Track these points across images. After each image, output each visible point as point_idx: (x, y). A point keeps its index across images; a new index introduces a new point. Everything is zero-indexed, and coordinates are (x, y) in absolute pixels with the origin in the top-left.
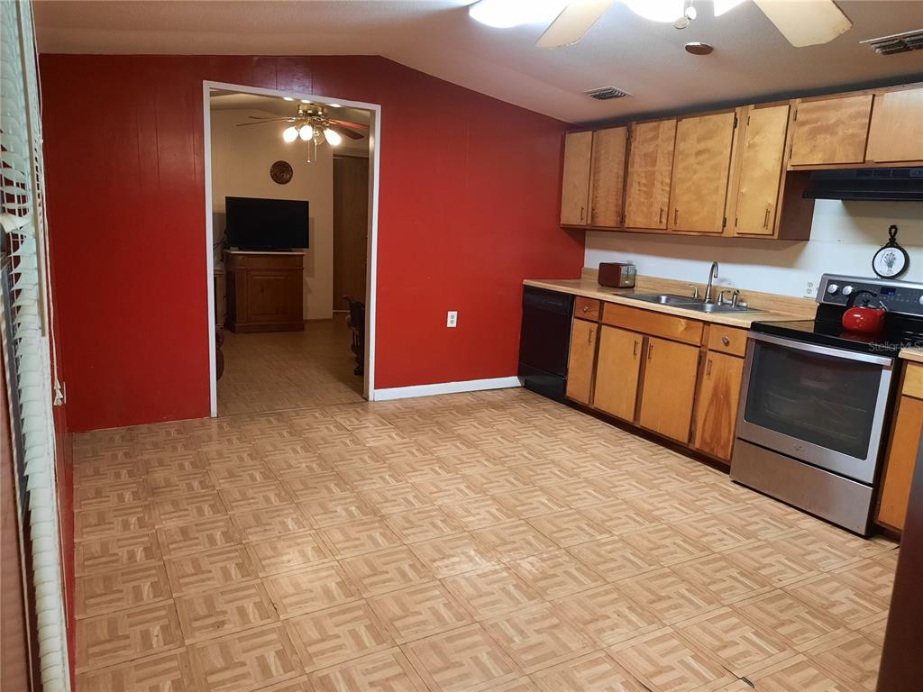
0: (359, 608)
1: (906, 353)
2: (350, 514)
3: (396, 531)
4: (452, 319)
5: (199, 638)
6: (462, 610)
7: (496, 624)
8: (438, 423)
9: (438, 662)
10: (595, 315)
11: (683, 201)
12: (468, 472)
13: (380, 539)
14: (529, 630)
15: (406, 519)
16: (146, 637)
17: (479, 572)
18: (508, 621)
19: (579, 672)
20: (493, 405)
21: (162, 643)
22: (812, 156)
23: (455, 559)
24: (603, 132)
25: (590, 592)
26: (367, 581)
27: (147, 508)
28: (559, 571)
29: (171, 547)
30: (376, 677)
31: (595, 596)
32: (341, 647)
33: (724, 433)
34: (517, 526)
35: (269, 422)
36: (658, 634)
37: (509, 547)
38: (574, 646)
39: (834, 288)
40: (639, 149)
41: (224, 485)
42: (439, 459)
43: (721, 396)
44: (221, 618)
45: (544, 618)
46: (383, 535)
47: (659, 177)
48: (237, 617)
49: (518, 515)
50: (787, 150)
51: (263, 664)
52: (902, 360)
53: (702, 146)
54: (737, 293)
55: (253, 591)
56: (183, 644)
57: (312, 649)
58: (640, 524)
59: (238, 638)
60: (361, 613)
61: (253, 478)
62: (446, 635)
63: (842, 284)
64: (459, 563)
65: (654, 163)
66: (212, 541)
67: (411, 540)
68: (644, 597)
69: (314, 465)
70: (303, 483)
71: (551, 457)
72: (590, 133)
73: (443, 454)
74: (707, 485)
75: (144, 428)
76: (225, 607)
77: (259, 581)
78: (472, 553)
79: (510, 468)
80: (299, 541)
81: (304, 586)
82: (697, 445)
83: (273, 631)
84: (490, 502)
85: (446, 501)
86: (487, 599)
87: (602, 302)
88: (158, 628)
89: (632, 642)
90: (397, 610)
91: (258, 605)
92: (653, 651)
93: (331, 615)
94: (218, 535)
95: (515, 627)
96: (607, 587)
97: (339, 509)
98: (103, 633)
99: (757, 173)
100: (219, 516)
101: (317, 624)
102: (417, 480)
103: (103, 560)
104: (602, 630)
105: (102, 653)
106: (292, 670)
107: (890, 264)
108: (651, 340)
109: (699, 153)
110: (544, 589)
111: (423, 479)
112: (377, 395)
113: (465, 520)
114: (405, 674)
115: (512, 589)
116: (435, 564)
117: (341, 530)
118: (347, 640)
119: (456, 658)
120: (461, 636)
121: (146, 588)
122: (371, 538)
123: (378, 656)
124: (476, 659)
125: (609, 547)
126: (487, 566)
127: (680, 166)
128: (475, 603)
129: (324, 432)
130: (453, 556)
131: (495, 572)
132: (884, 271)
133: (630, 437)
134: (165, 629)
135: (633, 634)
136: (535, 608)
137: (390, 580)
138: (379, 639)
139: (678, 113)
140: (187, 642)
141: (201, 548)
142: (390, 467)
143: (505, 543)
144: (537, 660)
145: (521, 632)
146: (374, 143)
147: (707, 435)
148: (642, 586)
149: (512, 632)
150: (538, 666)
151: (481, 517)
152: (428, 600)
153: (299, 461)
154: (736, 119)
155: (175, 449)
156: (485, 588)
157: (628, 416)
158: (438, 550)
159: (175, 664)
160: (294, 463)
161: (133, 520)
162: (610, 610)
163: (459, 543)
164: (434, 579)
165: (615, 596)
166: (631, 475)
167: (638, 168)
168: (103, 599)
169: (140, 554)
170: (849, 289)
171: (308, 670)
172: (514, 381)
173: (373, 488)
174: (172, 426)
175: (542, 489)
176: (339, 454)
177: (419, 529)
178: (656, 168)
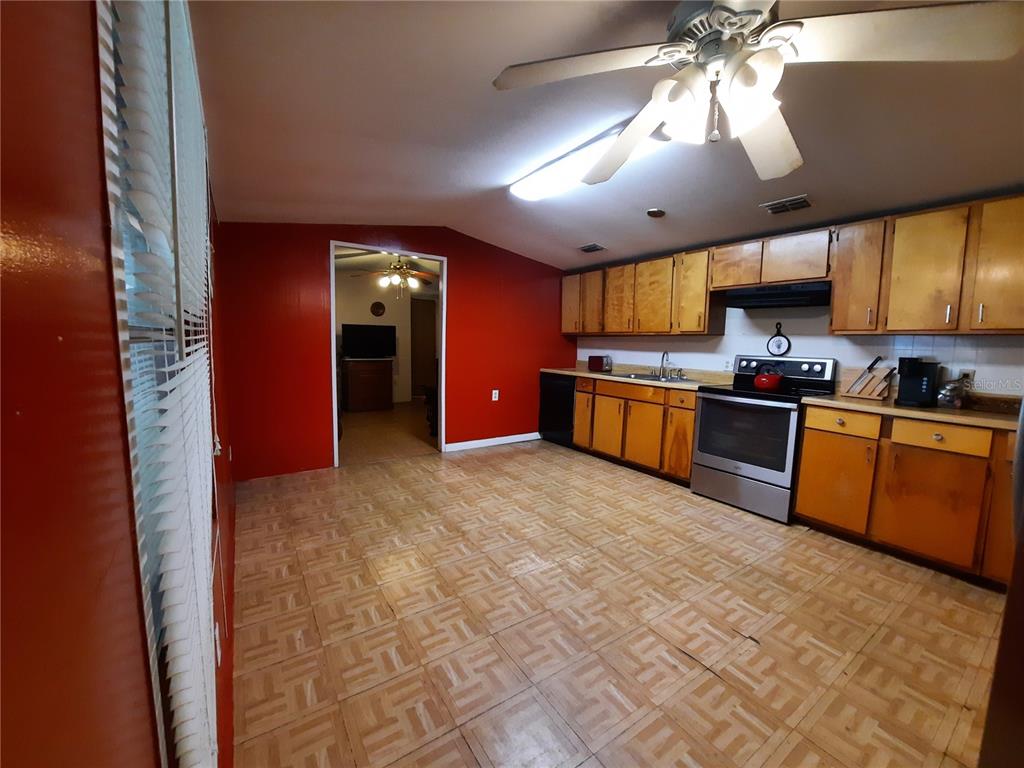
0: (456, 605)
1: (805, 400)
2: (441, 533)
3: (475, 543)
4: (495, 395)
5: (335, 639)
6: (534, 601)
7: (562, 611)
8: (491, 465)
9: (525, 647)
10: (590, 389)
11: (643, 314)
12: (518, 497)
13: (464, 550)
14: (588, 613)
15: (480, 533)
16: (291, 641)
17: (541, 570)
18: (570, 607)
19: (633, 645)
20: (525, 452)
21: (303, 645)
22: (726, 281)
23: (522, 561)
24: (588, 274)
25: (624, 579)
26: (460, 583)
27: (290, 535)
28: (598, 565)
29: (309, 564)
30: (480, 663)
31: (627, 583)
32: (447, 640)
33: (684, 462)
34: (560, 534)
35: (375, 469)
36: (680, 608)
37: (557, 550)
38: (624, 624)
39: (744, 363)
40: (612, 283)
41: (345, 515)
42: (496, 490)
43: (680, 437)
44: (350, 621)
45: (596, 603)
46: (466, 546)
47: (626, 300)
48: (362, 619)
49: (559, 526)
50: (709, 278)
51: (386, 658)
52: (804, 404)
53: (653, 279)
54: (680, 370)
55: (373, 596)
56: (321, 646)
57: (424, 643)
58: (644, 526)
59: (366, 638)
60: (458, 609)
61: (367, 509)
62: (527, 623)
63: (749, 361)
64: (525, 564)
65: (622, 291)
66: (339, 558)
67: (488, 548)
68: (662, 580)
69: (410, 498)
70: (403, 511)
71: (571, 484)
72: (578, 275)
73: (499, 486)
74: (677, 496)
75: (287, 477)
76: (352, 612)
77: (377, 588)
78: (533, 556)
79: (546, 493)
80: (404, 554)
81: (413, 591)
82: (666, 469)
83: (392, 629)
84: (537, 517)
85: (506, 518)
86: (550, 591)
87: (595, 380)
88: (300, 632)
89: (664, 617)
90: (485, 605)
91: (378, 608)
92: (682, 622)
93: (436, 613)
94: (344, 554)
95: (577, 612)
96: (633, 575)
97: (431, 528)
98: (256, 640)
99: (691, 293)
100: (343, 539)
101: (426, 621)
102: (484, 504)
103: (258, 576)
104: (639, 610)
105: (255, 657)
106: (410, 662)
107: (779, 347)
108: (630, 402)
109: (650, 284)
110: (591, 579)
111: (488, 503)
112: (448, 448)
113: (523, 531)
114: (502, 660)
115: (568, 582)
116: (509, 566)
117: (435, 544)
118: (451, 634)
119: (538, 642)
120: (538, 623)
121: (290, 600)
122: (457, 549)
123: (477, 646)
124: (553, 641)
125: (627, 545)
126: (546, 565)
127: (640, 291)
128: (544, 594)
129: (414, 474)
130: (520, 559)
131: (552, 569)
132: (775, 351)
133: (619, 468)
134: (306, 633)
135: (662, 610)
136: (587, 596)
137: (477, 581)
138: (476, 631)
139: (636, 260)
140: (324, 643)
141: (331, 564)
142: (463, 497)
143: (554, 547)
144: (600, 638)
145: (582, 616)
146: (443, 286)
147: (672, 464)
148: (657, 571)
149: (575, 617)
150: (601, 644)
151: (533, 529)
152: (507, 595)
153: (399, 497)
154: (674, 262)
155: (309, 491)
156: (548, 583)
157: (617, 453)
158: (508, 555)
159: (315, 664)
160: (395, 497)
161: (279, 544)
162: (641, 593)
163: (522, 549)
164: (509, 578)
165: (642, 581)
166: (628, 493)
167: (611, 296)
168: (256, 609)
169: (285, 571)
170: (754, 364)
171: (423, 661)
172: (536, 435)
173: (454, 511)
174: (307, 475)
175: (571, 506)
176: (427, 489)
177: (492, 540)
178: (624, 295)
